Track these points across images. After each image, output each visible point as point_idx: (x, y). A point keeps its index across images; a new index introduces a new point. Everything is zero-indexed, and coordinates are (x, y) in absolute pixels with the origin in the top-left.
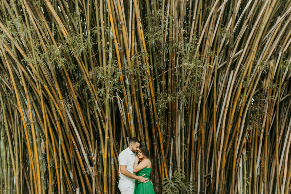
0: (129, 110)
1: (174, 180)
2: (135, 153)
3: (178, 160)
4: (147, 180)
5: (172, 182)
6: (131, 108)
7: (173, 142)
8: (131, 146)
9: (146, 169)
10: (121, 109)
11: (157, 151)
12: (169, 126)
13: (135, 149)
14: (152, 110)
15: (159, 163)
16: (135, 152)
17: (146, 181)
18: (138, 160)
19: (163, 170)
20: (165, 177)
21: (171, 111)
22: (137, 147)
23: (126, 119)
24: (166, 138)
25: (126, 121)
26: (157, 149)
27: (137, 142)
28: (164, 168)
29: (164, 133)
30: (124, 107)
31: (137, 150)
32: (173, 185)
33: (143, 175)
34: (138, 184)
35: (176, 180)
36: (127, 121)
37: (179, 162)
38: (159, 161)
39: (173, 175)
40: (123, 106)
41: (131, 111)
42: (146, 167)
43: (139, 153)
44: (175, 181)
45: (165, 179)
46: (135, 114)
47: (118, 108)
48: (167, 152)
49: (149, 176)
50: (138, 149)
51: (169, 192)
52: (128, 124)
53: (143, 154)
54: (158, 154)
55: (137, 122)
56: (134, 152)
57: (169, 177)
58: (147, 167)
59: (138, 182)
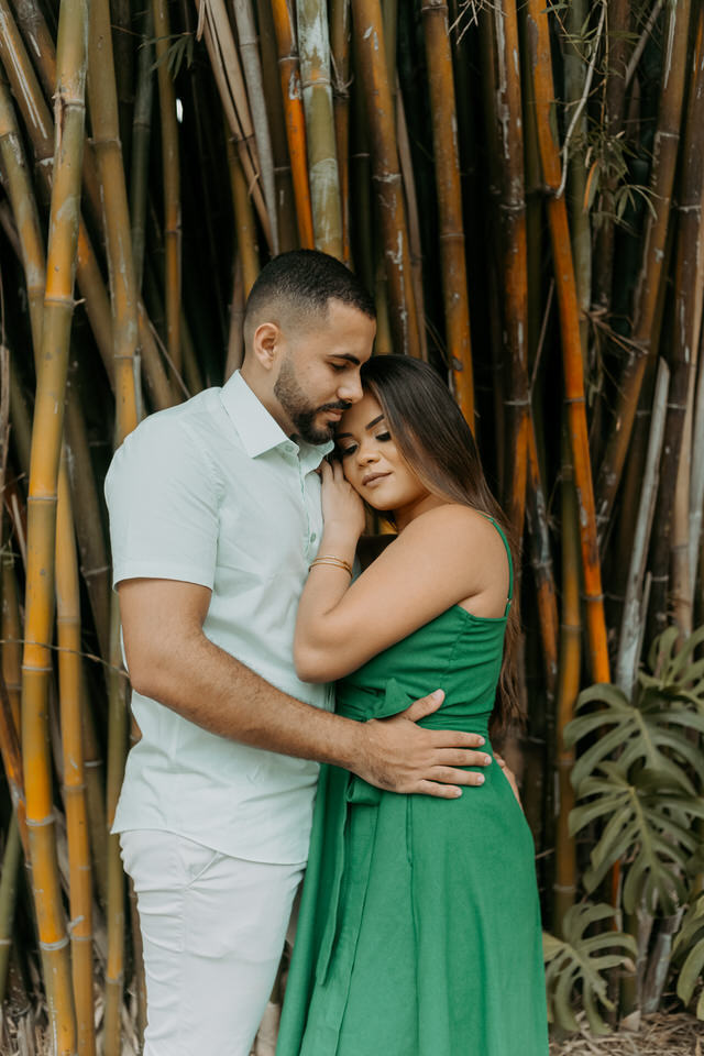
0: (298, 65)
1: (656, 710)
2: (319, 440)
3: (687, 546)
4: (470, 756)
5: (640, 723)
6: (316, 38)
7: (670, 400)
8: (269, 343)
9: (452, 623)
10: (232, 65)
11: (535, 470)
12: (652, 254)
13: (316, 383)
14: (516, 86)
15: (544, 562)
16: (320, 425)
17: (462, 776)
18: (347, 529)
19: (573, 621)
20: (586, 680)
21: (675, 125)
22: (340, 365)
23: (276, 163)
24: (611, 366)
25: (277, 178)
26: (534, 456)
27: (346, 301)
28: (585, 605)
29: (602, 317)
30: (259, 47)
31: (346, 406)
32: (648, 743)
33: (419, 710)
34: (352, 807)
35: (677, 705)
36: (284, 180)
37: (688, 565)
38: (545, 552)
39: (646, 668)
40: (247, 37)
41: (316, 61)
42: (452, 609)
43: (370, 448)
44: (672, 718)
45: (589, 695)
46: (353, 106)
47: (201, 51)
48: (612, 480)
49: (489, 706)
50: (352, 387)
51: (625, 814)
52: (290, 211)
53: (407, 452)
54: (540, 495)
55: (376, 189)
56: (301, 424)
57: (614, 676)
58: (470, 606)
59: (359, 793)
